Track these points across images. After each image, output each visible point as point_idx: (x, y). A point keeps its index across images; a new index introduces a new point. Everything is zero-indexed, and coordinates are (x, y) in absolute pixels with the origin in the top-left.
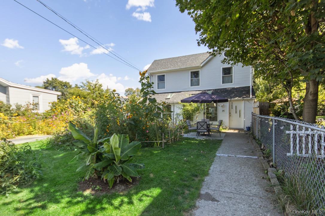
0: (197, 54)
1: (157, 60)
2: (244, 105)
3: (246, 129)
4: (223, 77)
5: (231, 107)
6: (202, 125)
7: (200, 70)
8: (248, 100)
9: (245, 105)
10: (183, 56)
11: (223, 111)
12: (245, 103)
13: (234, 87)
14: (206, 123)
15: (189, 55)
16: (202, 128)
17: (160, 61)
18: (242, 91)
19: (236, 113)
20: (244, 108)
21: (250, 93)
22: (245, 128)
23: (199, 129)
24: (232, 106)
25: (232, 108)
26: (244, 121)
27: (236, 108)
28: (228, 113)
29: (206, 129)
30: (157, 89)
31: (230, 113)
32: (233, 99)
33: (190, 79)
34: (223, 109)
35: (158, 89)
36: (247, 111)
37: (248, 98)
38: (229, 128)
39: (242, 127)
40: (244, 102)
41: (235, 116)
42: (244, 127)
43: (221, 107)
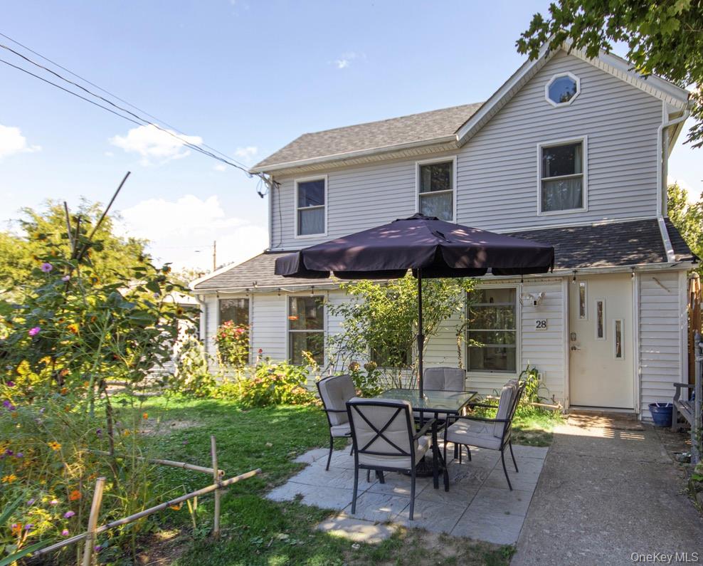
0: (453, 108)
1: (310, 134)
2: (640, 297)
3: (648, 415)
4: (544, 183)
5: (577, 307)
6: (380, 428)
7: (454, 158)
8: (656, 275)
9: (644, 299)
10: (402, 118)
11: (543, 324)
12: (640, 290)
13: (588, 224)
14: (402, 415)
15: (421, 114)
16: (380, 445)
17: (321, 135)
18: (624, 238)
19: (600, 335)
20: (640, 311)
21: (662, 244)
22: (646, 407)
23: (363, 451)
24: (582, 301)
25: (582, 313)
26: (641, 376)
27: (600, 315)
28: (564, 336)
29: (404, 454)
30: (296, 237)
31: (572, 337)
32: (583, 269)
33: (417, 193)
34: (542, 316)
35: (300, 233)
36: (653, 328)
37: (658, 265)
38: (571, 406)
39: (630, 401)
40: (636, 286)
41: (596, 351)
42: (641, 404)
43: (533, 308)
